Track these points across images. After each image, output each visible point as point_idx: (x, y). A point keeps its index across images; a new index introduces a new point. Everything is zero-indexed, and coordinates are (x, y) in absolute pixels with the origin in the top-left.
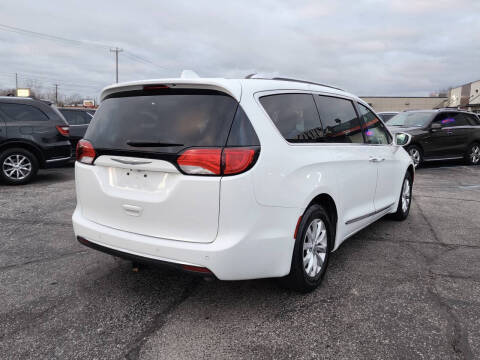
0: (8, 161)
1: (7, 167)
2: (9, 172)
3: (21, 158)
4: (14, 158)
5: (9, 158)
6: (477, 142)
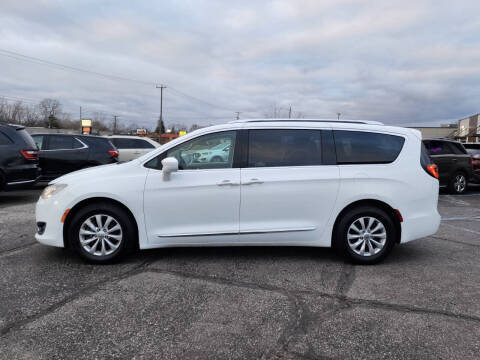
6: (462, 171)
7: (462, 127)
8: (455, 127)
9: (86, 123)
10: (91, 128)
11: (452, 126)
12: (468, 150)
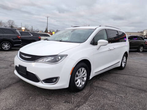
0: (4, 45)
1: (3, 46)
2: (4, 48)
3: (7, 44)
4: (5, 44)
5: (4, 44)
6: (142, 45)
7: (145, 33)
8: (142, 32)
9: (23, 28)
10: (25, 30)
11: (141, 32)
12: (145, 39)
